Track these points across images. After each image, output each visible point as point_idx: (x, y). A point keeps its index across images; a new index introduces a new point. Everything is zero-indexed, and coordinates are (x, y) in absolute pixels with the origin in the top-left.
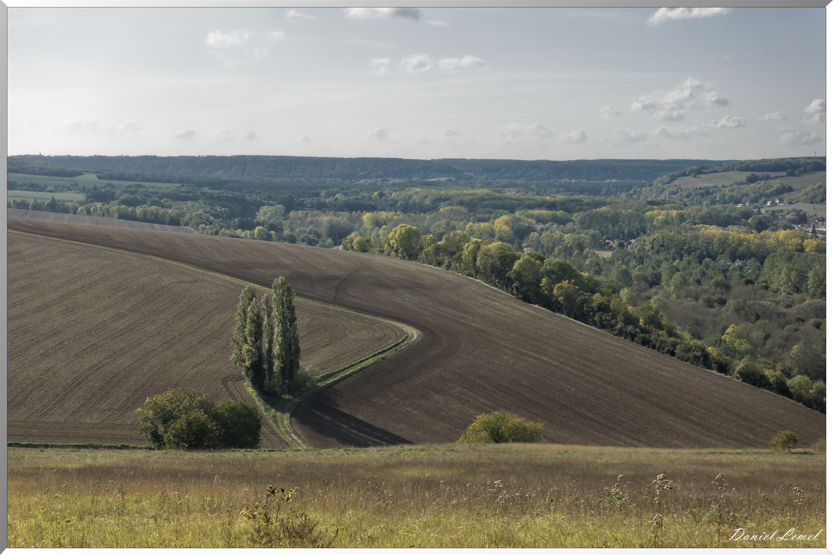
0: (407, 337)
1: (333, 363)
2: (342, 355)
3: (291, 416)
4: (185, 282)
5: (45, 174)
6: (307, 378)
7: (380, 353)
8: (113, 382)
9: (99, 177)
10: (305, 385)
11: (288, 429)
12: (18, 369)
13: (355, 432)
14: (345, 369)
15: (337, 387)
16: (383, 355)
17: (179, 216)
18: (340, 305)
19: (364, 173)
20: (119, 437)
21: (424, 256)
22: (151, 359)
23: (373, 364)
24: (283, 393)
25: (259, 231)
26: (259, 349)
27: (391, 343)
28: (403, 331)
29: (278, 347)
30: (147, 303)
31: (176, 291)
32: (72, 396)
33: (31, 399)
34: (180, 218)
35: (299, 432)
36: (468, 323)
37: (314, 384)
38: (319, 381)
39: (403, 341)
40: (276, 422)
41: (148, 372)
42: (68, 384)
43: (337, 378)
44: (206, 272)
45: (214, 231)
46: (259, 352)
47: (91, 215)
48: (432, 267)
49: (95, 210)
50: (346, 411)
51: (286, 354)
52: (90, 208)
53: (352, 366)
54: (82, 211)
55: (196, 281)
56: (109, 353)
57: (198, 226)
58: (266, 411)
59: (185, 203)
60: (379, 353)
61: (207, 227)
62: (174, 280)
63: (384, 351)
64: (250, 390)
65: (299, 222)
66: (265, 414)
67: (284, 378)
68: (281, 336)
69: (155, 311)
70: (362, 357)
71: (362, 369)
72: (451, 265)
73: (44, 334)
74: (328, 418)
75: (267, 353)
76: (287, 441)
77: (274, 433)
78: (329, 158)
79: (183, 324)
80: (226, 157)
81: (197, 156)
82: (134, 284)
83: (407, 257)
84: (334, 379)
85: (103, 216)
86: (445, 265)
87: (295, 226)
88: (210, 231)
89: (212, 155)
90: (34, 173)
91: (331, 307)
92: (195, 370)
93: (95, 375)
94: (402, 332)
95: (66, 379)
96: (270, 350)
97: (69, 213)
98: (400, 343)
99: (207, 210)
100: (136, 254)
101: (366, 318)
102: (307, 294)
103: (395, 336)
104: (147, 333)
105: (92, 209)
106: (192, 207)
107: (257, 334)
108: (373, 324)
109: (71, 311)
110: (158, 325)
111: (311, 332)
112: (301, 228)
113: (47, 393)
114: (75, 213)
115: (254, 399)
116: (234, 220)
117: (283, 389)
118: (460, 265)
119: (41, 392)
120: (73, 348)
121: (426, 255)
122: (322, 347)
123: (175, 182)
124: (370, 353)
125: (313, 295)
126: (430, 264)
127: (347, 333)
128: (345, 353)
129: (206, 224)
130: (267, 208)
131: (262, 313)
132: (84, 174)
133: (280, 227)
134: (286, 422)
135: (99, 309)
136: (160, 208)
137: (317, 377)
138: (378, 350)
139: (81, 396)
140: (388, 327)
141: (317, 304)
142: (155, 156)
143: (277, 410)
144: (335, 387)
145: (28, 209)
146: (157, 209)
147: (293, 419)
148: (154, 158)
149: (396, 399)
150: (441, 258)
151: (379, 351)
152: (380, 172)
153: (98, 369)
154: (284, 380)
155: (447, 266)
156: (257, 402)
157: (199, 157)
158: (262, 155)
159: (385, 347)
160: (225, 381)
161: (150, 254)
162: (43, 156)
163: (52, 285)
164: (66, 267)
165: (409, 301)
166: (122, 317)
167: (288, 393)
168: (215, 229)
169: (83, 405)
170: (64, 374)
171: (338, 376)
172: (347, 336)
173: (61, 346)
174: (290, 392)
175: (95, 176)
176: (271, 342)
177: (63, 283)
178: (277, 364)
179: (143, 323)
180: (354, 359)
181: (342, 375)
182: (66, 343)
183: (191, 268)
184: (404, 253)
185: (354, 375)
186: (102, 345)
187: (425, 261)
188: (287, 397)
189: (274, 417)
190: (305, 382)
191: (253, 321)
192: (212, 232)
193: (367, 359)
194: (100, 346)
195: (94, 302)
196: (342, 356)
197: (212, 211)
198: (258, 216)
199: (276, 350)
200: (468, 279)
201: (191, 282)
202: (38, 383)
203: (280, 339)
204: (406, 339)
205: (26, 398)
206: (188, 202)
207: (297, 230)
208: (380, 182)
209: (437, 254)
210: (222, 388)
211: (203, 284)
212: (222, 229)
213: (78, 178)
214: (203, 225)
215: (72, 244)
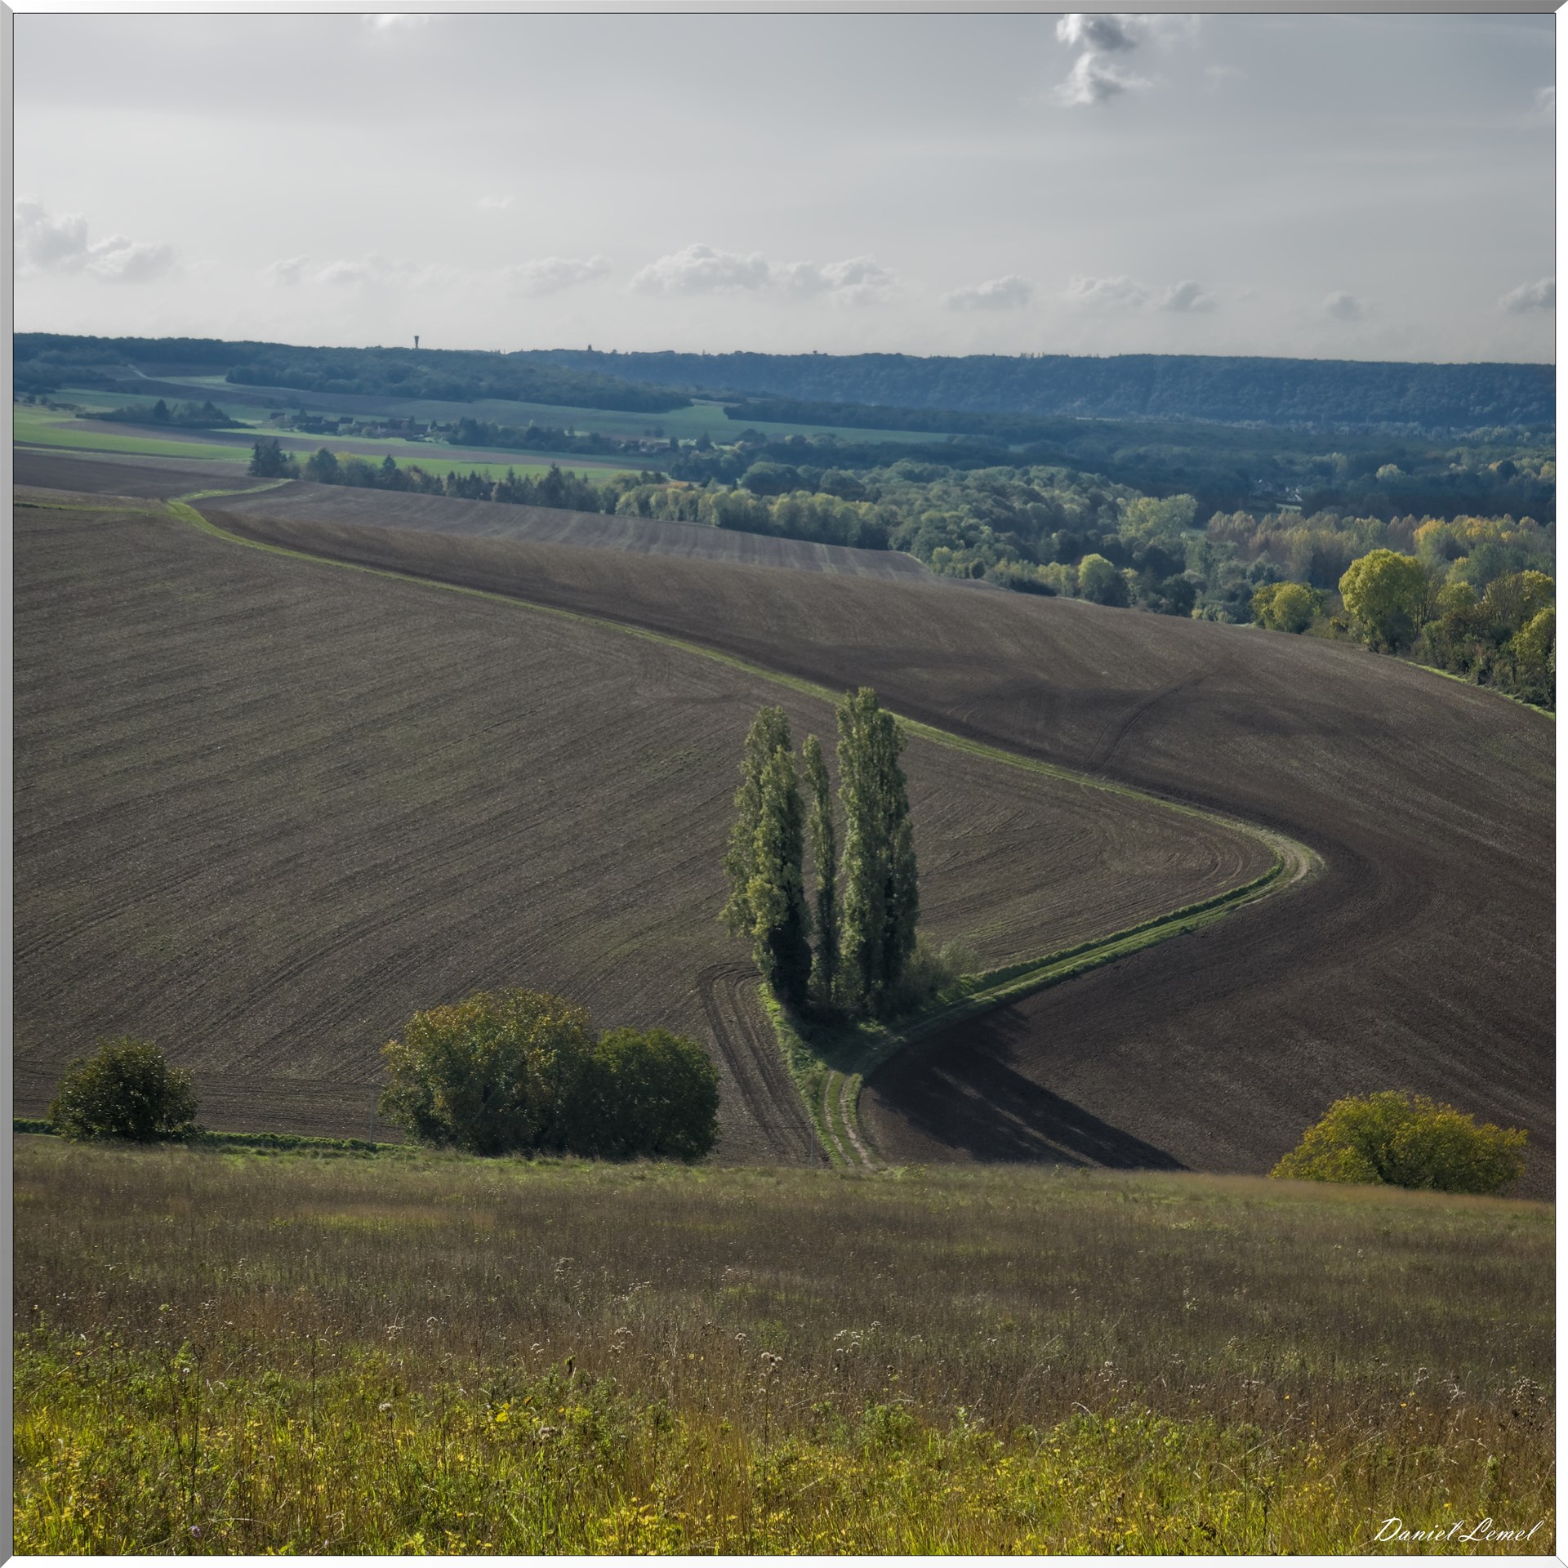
0: (1279, 871)
1: (1035, 937)
2: (1071, 915)
3: (865, 1084)
4: (696, 701)
5: (584, 404)
6: (937, 978)
7: (1184, 915)
8: (393, 968)
9: (732, 414)
10: (933, 997)
11: (845, 1120)
12: (148, 925)
13: (1038, 1135)
14: (1063, 957)
15: (1024, 1007)
16: (1187, 922)
17: (888, 523)
18: (1115, 774)
19: (1487, 409)
20: (360, 1120)
21: (1428, 642)
22: (523, 909)
23: (1150, 946)
24: (865, 1016)
25: (1094, 566)
26: (792, 889)
27: (1224, 887)
28: (1271, 854)
29: (851, 887)
30: (571, 756)
31: (662, 724)
32: (269, 1003)
33: (156, 1008)
34: (890, 528)
35: (874, 1127)
36: (1477, 837)
37: (961, 997)
38: (978, 987)
39: (1261, 884)
40: (816, 1098)
41: (497, 946)
42: (267, 970)
43: (1032, 982)
44: (766, 675)
45: (971, 565)
46: (791, 898)
47: (650, 515)
48: (1445, 674)
49: (662, 504)
50: (1029, 1073)
51: (873, 907)
52: (648, 497)
53: (1088, 948)
54: (628, 505)
55: (726, 698)
56: (413, 889)
57: (931, 549)
58: (796, 1064)
59: (924, 488)
60: (1177, 916)
61: (957, 555)
62: (668, 694)
63: (1195, 911)
64: (771, 1005)
65: (1231, 544)
66: (793, 1073)
67: (868, 974)
68: (861, 855)
69: (585, 779)
70: (1126, 925)
71: (1115, 958)
72: (1490, 669)
73: (255, 834)
74: (970, 1092)
75: (821, 903)
76: (828, 1149)
77: (801, 1125)
78: (1389, 364)
79: (649, 816)
80: (1097, 360)
81: (1017, 355)
82: (554, 702)
83: (1385, 646)
84: (1023, 984)
85: (681, 519)
86: (1476, 668)
87: (1218, 557)
88: (960, 566)
89: (1059, 353)
90: (558, 400)
91: (1084, 781)
92: (635, 944)
93: (348, 948)
94: (1268, 856)
95: (267, 957)
96: (828, 896)
97: (596, 511)
98: (1251, 887)
99: (984, 507)
100: (593, 621)
101: (1176, 814)
102: (1028, 741)
103: (1245, 867)
104: (540, 839)
105: (653, 500)
106: (940, 498)
107: (787, 849)
108: (1191, 834)
109: (355, 773)
110: (580, 818)
111: (1002, 850)
112: (1234, 563)
113: (204, 993)
114: (611, 511)
115: (774, 1030)
116: (1049, 536)
117: (865, 1006)
118: (1514, 670)
119: (188, 991)
120: (319, 873)
121: (1433, 640)
122: (1021, 893)
123: (938, 430)
124: (1153, 915)
125: (1047, 746)
126: (1443, 667)
127: (1105, 856)
128: (1080, 913)
129: (953, 547)
130: (1148, 504)
131: (802, 791)
132: (691, 405)
133: (1176, 558)
134: (847, 1099)
135: (432, 769)
136: (837, 498)
137: (973, 976)
138: (1178, 906)
139: (292, 1005)
140: (1232, 841)
141: (1048, 770)
142: (899, 355)
143: (832, 1064)
144: (1019, 1007)
145: (487, 498)
146: (831, 503)
147: (870, 1091)
148: (896, 361)
149: (1189, 1048)
150: (1467, 648)
151: (1180, 910)
152: (1535, 406)
153: (363, 933)
154: (868, 981)
155: (1483, 673)
156: (780, 1039)
157: (1022, 360)
158: (1197, 353)
159: (1201, 898)
160: (706, 979)
161: (633, 622)
162: (599, 354)
163: (328, 701)
164: (388, 652)
165: (1321, 770)
166: (489, 793)
167: (877, 1018)
168: (976, 562)
169: (292, 1030)
170: (266, 945)
171: (1037, 975)
172: (1103, 863)
173: (291, 865)
174: (886, 1017)
175: (721, 409)
176: (830, 869)
177: (360, 695)
178: (849, 936)
179: (540, 810)
180: (1098, 930)
181: (1050, 974)
182: (306, 858)
183: (729, 662)
184: (1378, 632)
185: (1085, 976)
186: (401, 869)
187: (1429, 656)
188: (872, 1027)
189: (817, 1083)
190: (933, 989)
191: (776, 810)
192: (967, 569)
193: (1138, 931)
194: (394, 872)
195: (427, 750)
196: (1069, 920)
197: (997, 510)
198: (1123, 527)
199: (849, 895)
200: (1529, 710)
201: (714, 701)
202: (187, 964)
203: (857, 863)
204: (1271, 877)
205: (143, 1004)
206: (931, 485)
207: (1222, 567)
208: (1528, 434)
209: (1457, 638)
210: (692, 997)
211: (743, 707)
212: (998, 560)
213: (674, 415)
214: (945, 549)
215: (427, 589)
